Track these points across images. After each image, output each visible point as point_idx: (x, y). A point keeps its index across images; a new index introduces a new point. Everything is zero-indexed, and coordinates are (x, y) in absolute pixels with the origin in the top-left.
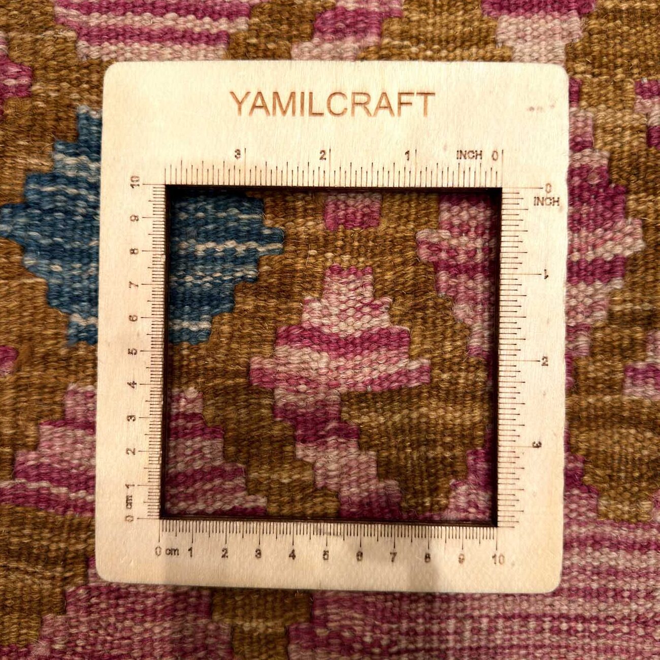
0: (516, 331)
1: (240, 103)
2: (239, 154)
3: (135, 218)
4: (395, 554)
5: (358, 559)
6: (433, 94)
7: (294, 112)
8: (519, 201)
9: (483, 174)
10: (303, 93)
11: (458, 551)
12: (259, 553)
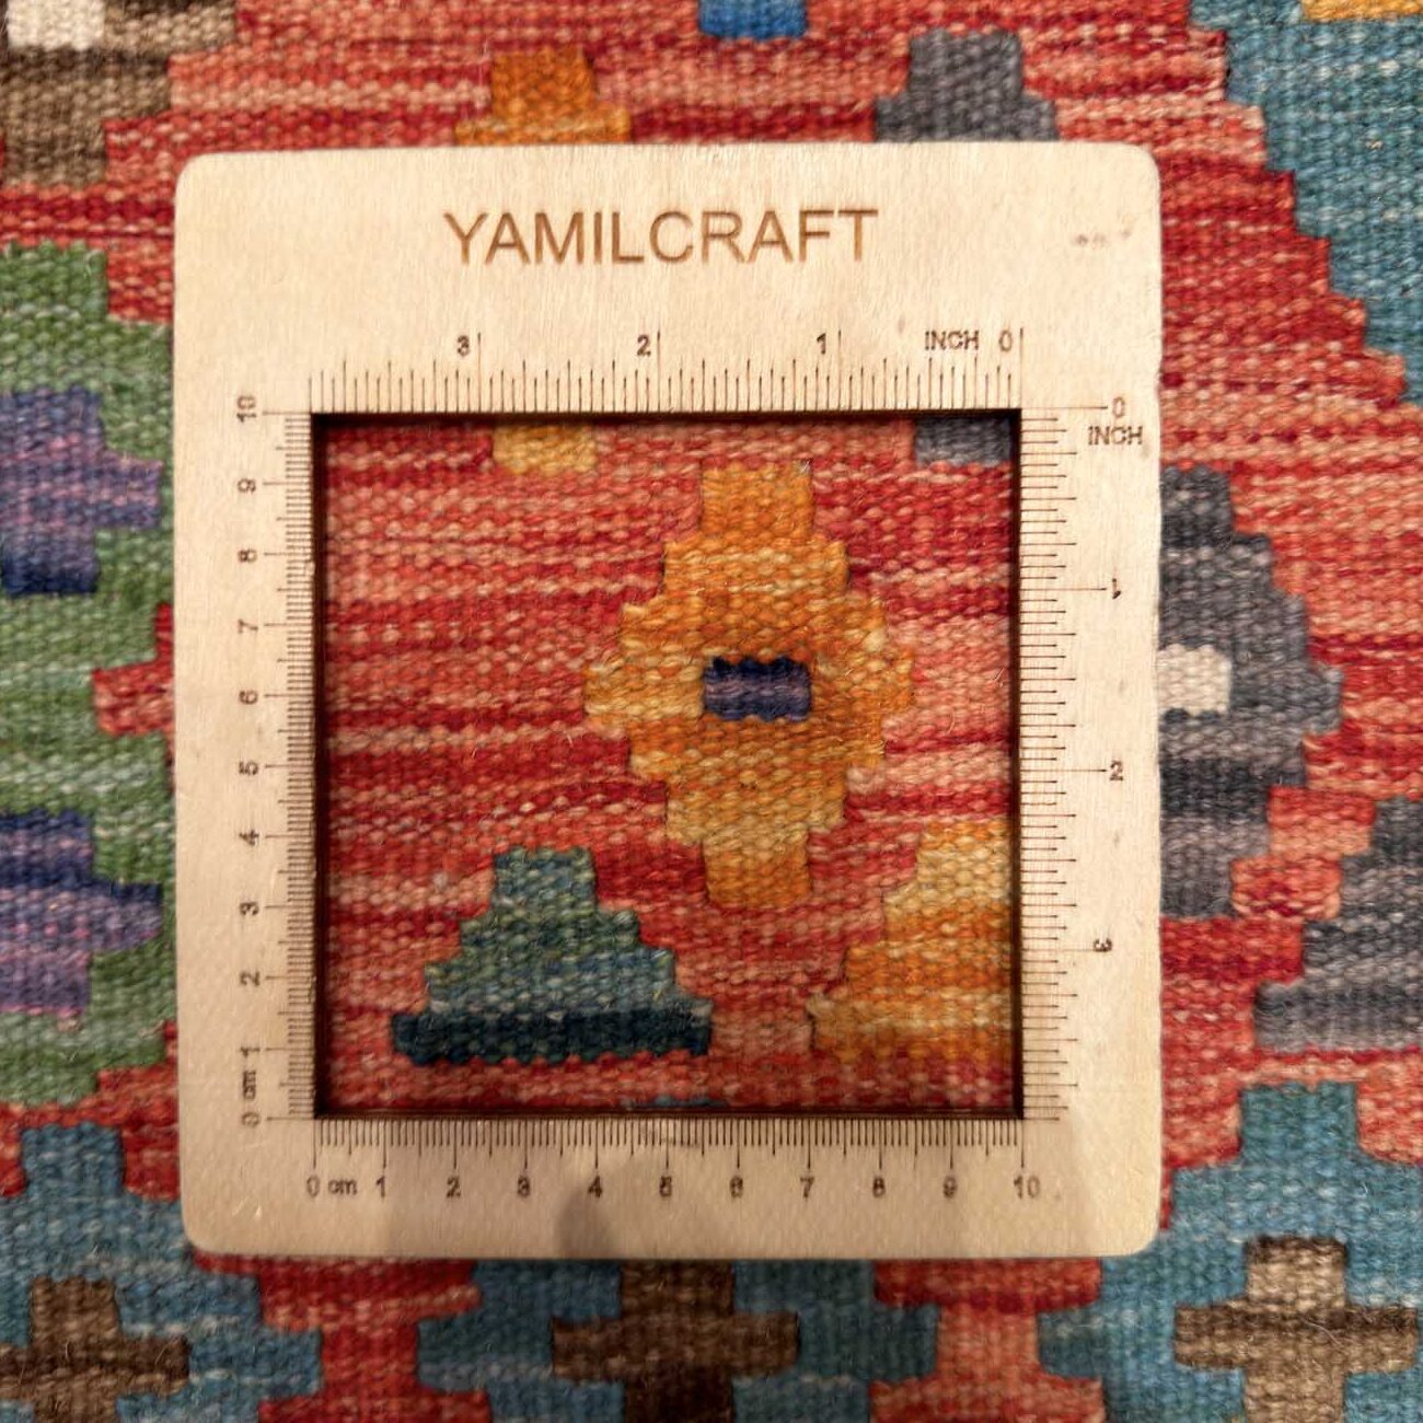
0: (1054, 708)
1: (465, 239)
2: (466, 345)
3: (248, 486)
4: (810, 1181)
5: (734, 1194)
6: (872, 212)
7: (580, 256)
8: (1058, 436)
9: (981, 380)
10: (598, 216)
11: (943, 1171)
12: (524, 1186)
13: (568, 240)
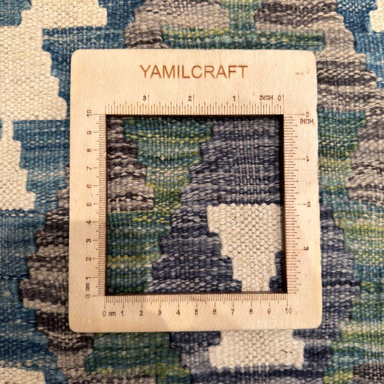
0: (293, 189)
1: (145, 72)
2: (145, 98)
3: (90, 133)
4: (233, 310)
5: (214, 314)
6: (246, 66)
7: (174, 76)
8: (293, 121)
9: (274, 108)
10: (179, 66)
11: (268, 307)
12: (160, 312)
13: (171, 72)
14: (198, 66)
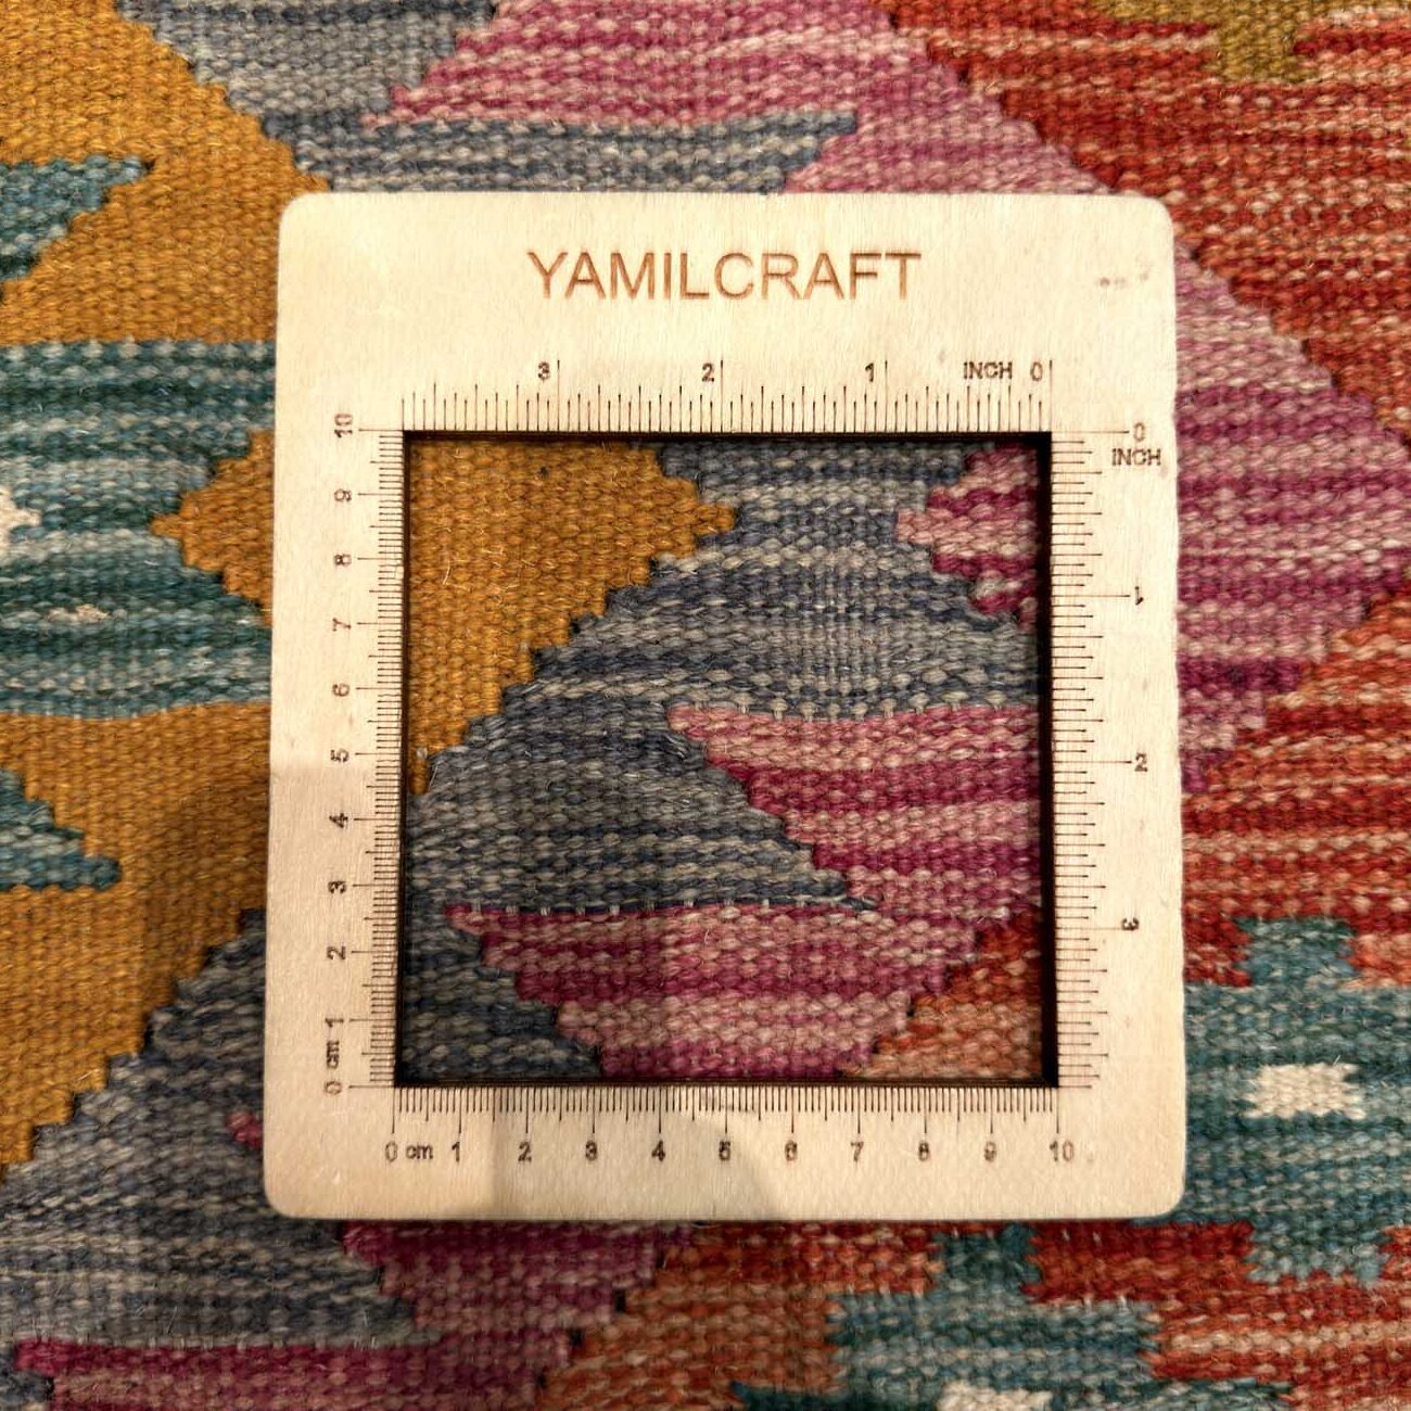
0: (1084, 705)
1: (547, 275)
2: (547, 372)
3: (346, 496)
4: (860, 1145)
5: (788, 1158)
6: (917, 256)
7: (651, 291)
8: (1085, 457)
9: (1015, 406)
10: (668, 256)
11: (984, 1136)
12: (592, 1150)
13: (640, 278)
14: (740, 255)
